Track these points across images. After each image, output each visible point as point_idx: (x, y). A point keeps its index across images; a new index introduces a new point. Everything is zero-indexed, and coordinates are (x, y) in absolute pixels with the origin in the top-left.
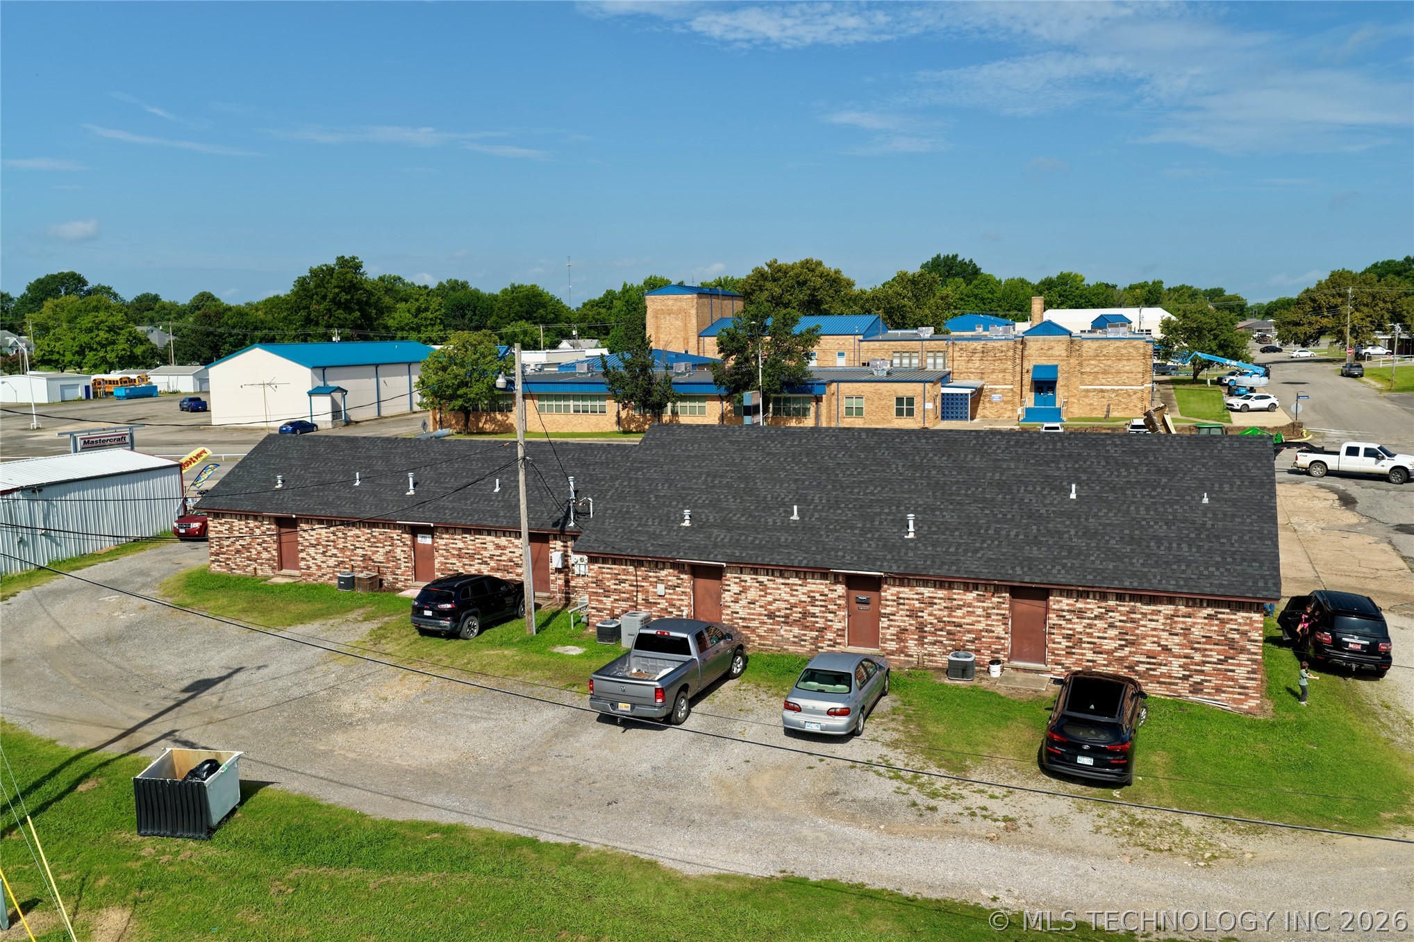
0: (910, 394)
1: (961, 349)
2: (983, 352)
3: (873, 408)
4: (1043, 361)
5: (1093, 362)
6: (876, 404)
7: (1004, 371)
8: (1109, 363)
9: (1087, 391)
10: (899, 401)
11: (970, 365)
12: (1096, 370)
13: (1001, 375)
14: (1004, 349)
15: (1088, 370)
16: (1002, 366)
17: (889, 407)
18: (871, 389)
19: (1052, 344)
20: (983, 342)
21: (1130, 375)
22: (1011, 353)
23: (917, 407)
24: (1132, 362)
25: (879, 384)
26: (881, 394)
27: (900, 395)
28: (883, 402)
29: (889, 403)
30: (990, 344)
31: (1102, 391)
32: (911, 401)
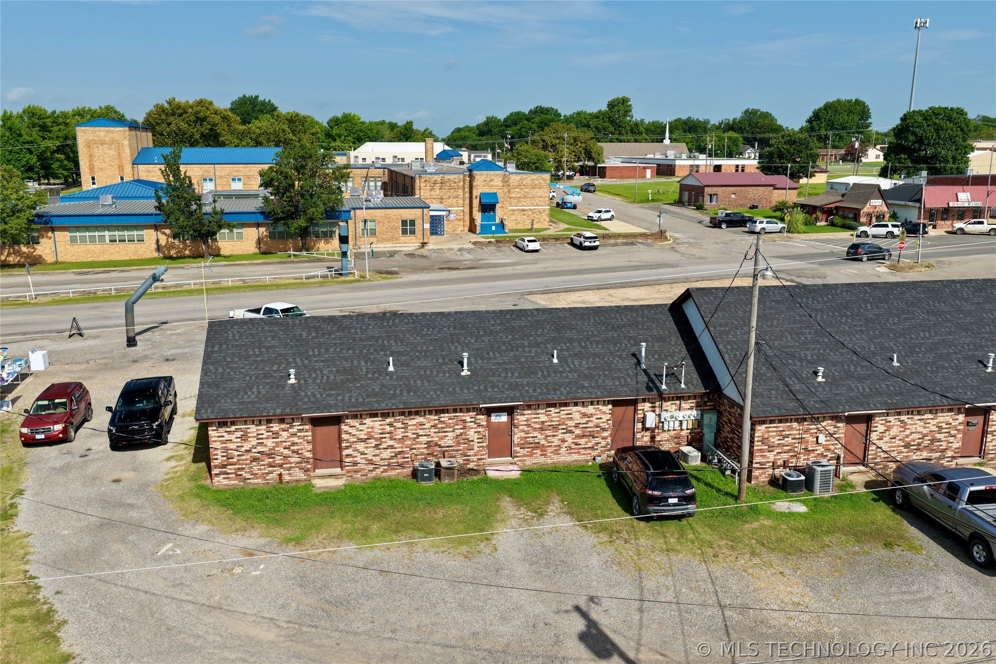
0: (412, 218)
1: (426, 181)
2: (442, 183)
3: (384, 229)
4: (487, 190)
5: (517, 190)
6: (386, 225)
7: (457, 197)
8: (527, 190)
9: (514, 210)
10: (404, 223)
11: (433, 193)
12: (519, 195)
13: (455, 200)
14: (457, 181)
15: (514, 196)
16: (456, 194)
17: (396, 228)
18: (382, 214)
19: (493, 177)
20: (441, 175)
21: (541, 199)
22: (461, 184)
23: (418, 227)
24: (542, 190)
25: (388, 210)
26: (390, 218)
27: (405, 218)
28: (392, 224)
29: (396, 225)
30: (447, 177)
31: (523, 210)
32: (413, 223)
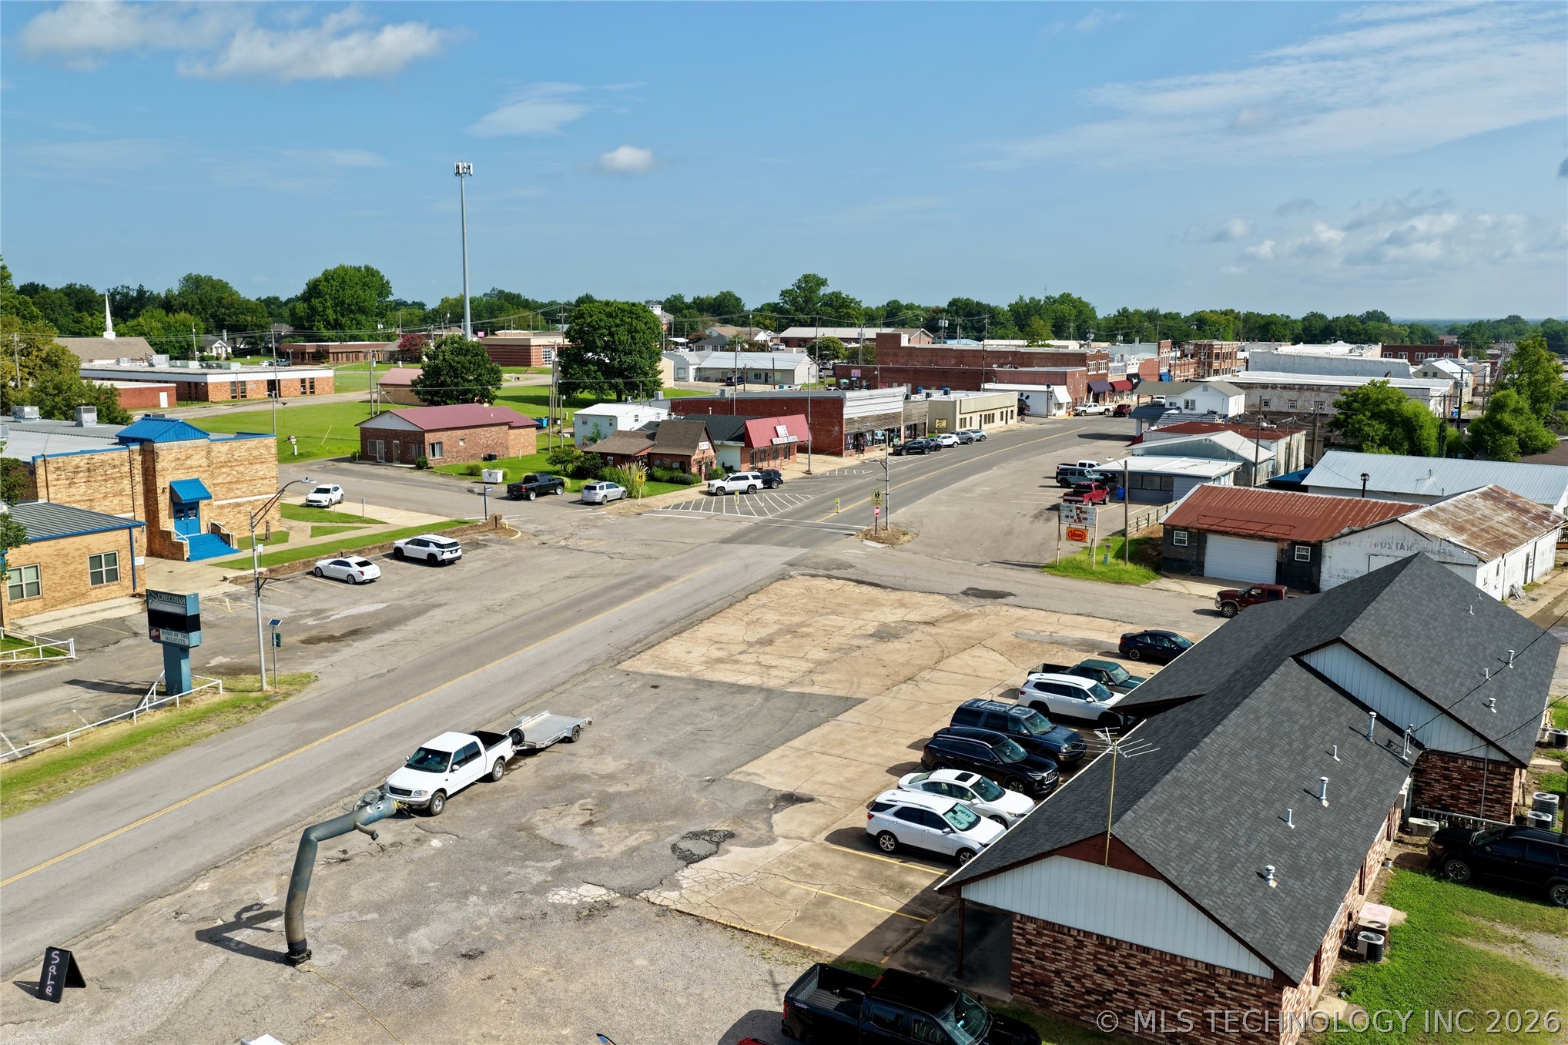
0: (110, 549)
1: (58, 469)
2: (89, 470)
3: (57, 579)
4: (181, 476)
5: (224, 470)
6: (61, 572)
7: (120, 493)
8: (241, 469)
9: (221, 507)
10: (95, 560)
11: (73, 491)
12: (229, 479)
13: (116, 501)
14: (117, 463)
15: (220, 480)
16: (117, 488)
17: (80, 573)
18: (50, 551)
19: (190, 451)
20: (87, 456)
21: (265, 482)
22: (126, 468)
23: (123, 567)
24: (265, 466)
25: (62, 541)
26: (66, 555)
27: (96, 552)
28: (72, 567)
29: (80, 568)
30: (97, 457)
31: (238, 505)
32: (112, 558)
